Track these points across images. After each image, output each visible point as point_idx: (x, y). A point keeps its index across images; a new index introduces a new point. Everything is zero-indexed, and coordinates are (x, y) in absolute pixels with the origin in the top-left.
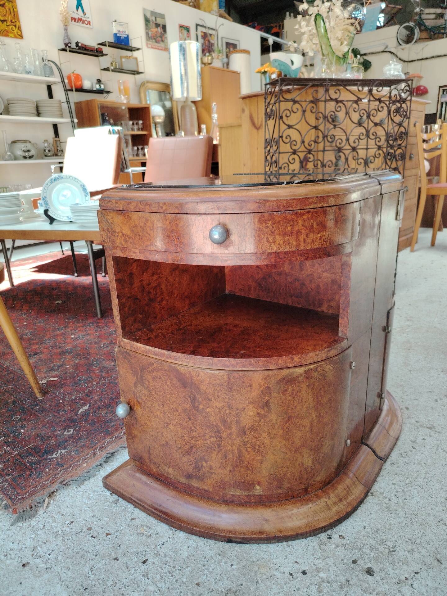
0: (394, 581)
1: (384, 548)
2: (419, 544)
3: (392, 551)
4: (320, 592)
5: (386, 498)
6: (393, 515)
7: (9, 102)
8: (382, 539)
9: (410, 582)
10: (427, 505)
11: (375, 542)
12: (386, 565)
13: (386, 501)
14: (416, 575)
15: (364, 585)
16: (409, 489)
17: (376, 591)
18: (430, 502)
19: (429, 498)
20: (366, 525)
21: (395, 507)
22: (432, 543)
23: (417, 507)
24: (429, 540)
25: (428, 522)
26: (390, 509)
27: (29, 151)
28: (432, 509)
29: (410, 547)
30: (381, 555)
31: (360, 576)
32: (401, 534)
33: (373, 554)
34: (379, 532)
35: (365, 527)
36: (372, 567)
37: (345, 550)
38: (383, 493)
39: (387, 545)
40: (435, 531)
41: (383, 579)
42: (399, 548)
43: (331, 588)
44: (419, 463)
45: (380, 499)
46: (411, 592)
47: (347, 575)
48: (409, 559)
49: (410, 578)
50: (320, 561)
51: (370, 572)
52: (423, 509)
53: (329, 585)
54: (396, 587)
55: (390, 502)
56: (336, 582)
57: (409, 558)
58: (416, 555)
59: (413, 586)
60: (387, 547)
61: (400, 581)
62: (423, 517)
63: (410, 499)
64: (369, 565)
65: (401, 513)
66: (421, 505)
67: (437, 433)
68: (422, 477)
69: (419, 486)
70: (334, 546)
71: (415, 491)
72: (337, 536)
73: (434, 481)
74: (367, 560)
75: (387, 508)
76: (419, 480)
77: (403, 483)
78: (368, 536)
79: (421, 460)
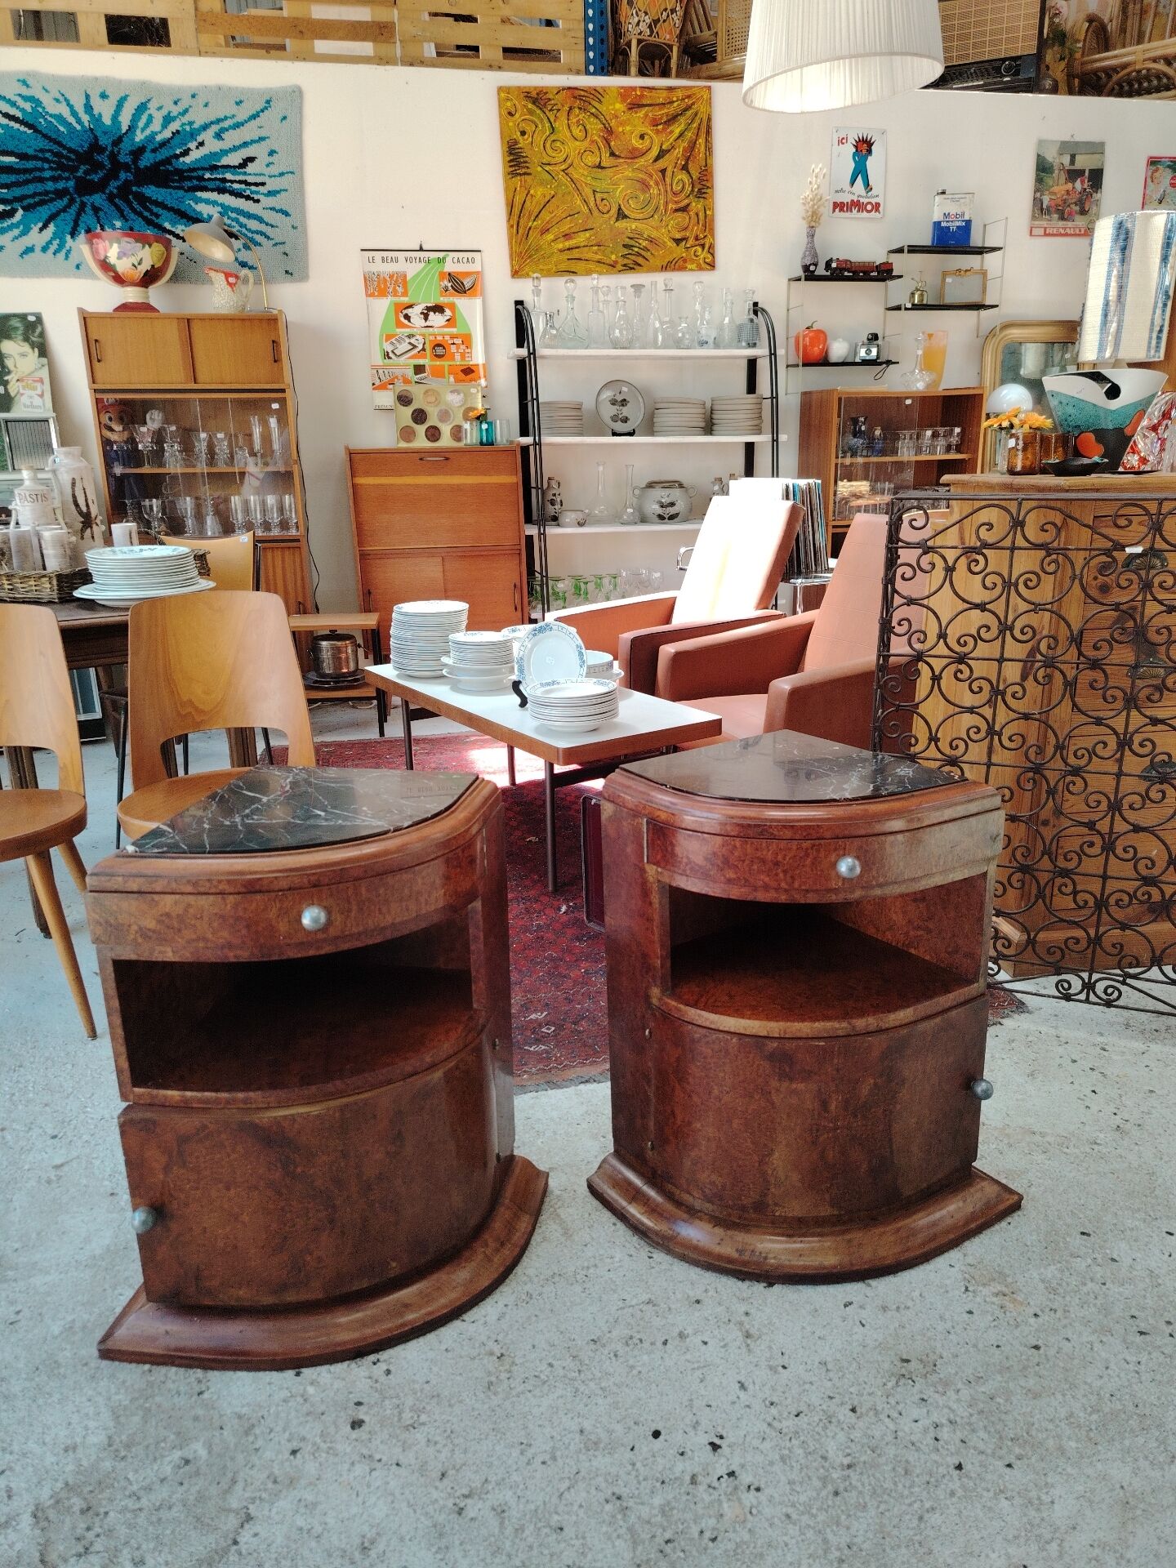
0: (365, 1452)
1: (412, 1417)
2: (454, 1445)
3: (410, 1427)
4: (284, 1401)
5: (509, 1372)
6: (482, 1395)
7: (658, 406)
8: (424, 1408)
9: (378, 1465)
10: (543, 1416)
11: (411, 1403)
12: (383, 1432)
13: (504, 1376)
14: (394, 1465)
15: (332, 1430)
16: (557, 1385)
17: (333, 1445)
18: (555, 1418)
19: (561, 1413)
20: (434, 1382)
21: (500, 1390)
22: (470, 1456)
23: (527, 1409)
24: (472, 1450)
25: (508, 1433)
26: (491, 1387)
27: (672, 504)
28: (540, 1426)
29: (437, 1438)
30: (396, 1419)
31: (340, 1420)
32: (455, 1420)
33: (388, 1412)
34: (435, 1399)
35: (428, 1382)
36: (367, 1423)
37: (371, 1386)
38: (516, 1365)
39: (418, 1417)
40: (497, 1448)
41: (357, 1440)
42: (426, 1429)
43: (299, 1407)
44: (632, 1367)
46: (361, 1474)
47: (332, 1409)
48: (416, 1448)
49: (383, 1463)
51: (357, 1424)
53: (302, 1402)
54: (356, 1457)
55: (507, 1380)
56: (312, 1405)
57: (418, 1446)
58: (431, 1450)
59: (374, 1472)
60: (415, 1418)
61: (370, 1456)
62: (512, 1425)
63: (534, 1396)
64: (366, 1418)
65: (495, 1401)
66: (535, 1411)
67: (744, 1349)
68: (603, 1385)
69: (577, 1390)
70: (367, 1374)
71: (559, 1392)
72: (385, 1368)
73: (609, 1400)
74: (372, 1412)
75: (490, 1383)
76: (592, 1385)
77: (561, 1372)
78: (415, 1393)
79: (644, 1365)
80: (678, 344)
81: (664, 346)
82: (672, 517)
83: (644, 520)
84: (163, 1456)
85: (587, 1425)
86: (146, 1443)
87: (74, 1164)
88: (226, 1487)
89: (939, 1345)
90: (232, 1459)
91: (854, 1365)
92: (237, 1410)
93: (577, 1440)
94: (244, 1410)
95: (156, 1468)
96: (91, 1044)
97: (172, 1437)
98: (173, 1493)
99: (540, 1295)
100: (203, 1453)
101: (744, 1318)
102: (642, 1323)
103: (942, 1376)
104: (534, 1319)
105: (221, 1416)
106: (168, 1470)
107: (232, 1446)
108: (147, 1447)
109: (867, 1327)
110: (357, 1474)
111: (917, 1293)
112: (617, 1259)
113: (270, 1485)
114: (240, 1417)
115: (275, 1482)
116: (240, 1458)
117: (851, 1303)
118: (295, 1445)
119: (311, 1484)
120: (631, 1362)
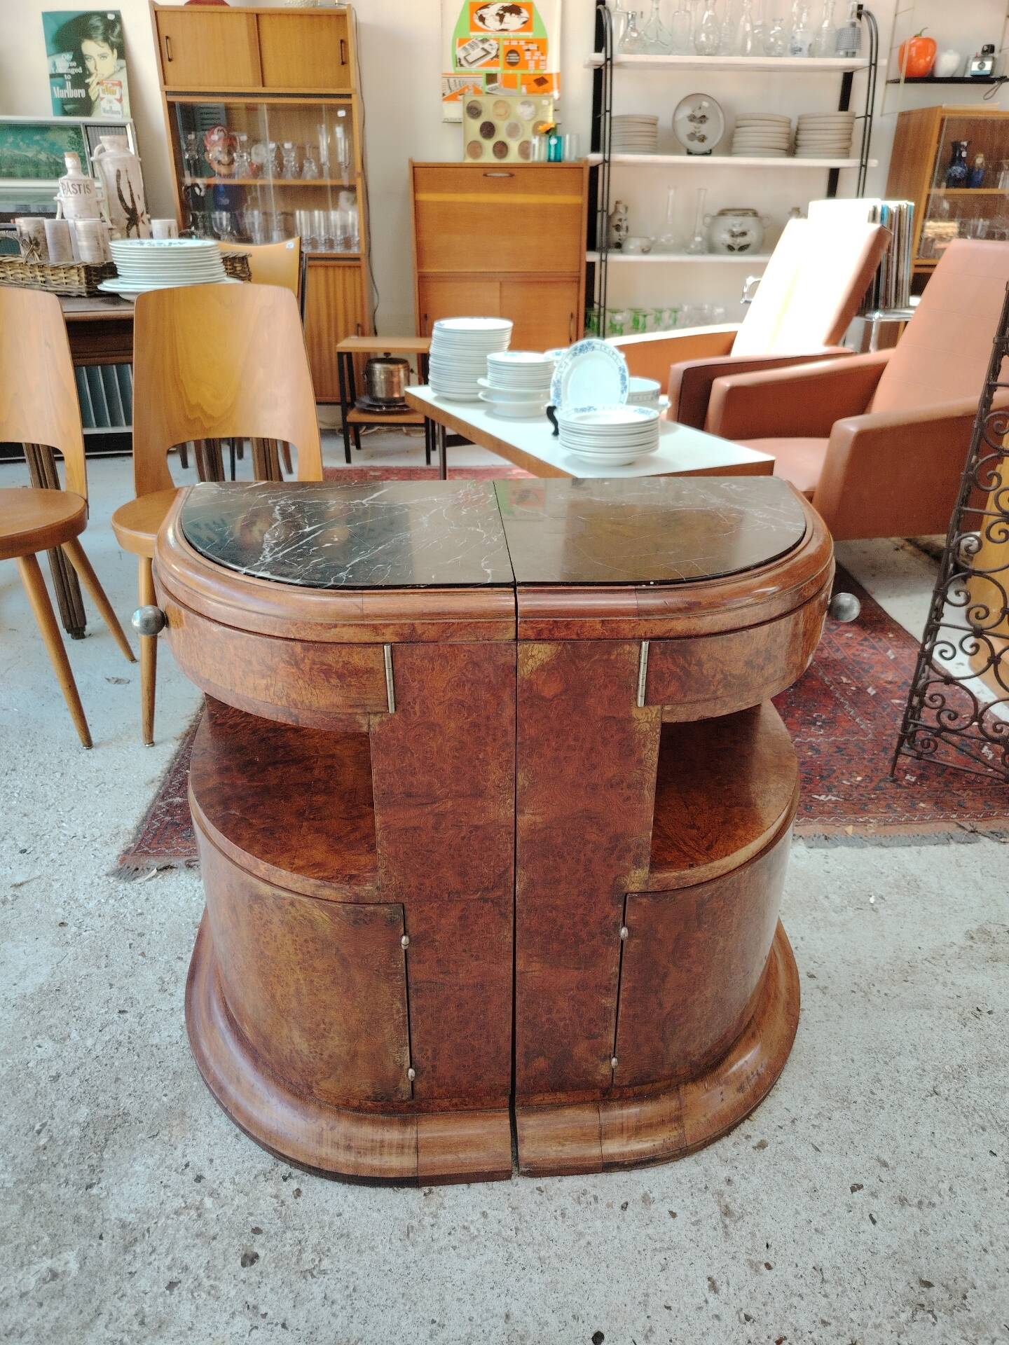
0: (251, 1301)
1: (313, 1260)
2: (353, 1309)
3: (308, 1274)
4: (176, 1213)
5: (435, 1216)
6: (398, 1244)
7: (740, 123)
8: (329, 1250)
9: (261, 1322)
10: (464, 1287)
11: (315, 1241)
12: (276, 1275)
13: (428, 1220)
14: (280, 1326)
15: (219, 1263)
16: (488, 1243)
17: (217, 1283)
18: (478, 1291)
19: (486, 1285)
20: (346, 1216)
21: (419, 1239)
22: (369, 1328)
23: (447, 1273)
24: (374, 1319)
25: (420, 1304)
26: (411, 1235)
27: (744, 234)
28: (459, 1300)
29: (337, 1296)
30: (294, 1260)
31: (232, 1250)
32: (360, 1273)
33: (288, 1248)
34: (344, 1240)
35: (339, 1215)
36: (261, 1260)
37: (275, 1210)
38: (445, 1208)
39: (320, 1261)
40: (403, 1324)
41: (244, 1282)
42: (326, 1280)
43: (191, 1224)
44: (581, 1234)
45: (426, 1209)
46: (240, 1331)
47: (226, 1232)
48: (308, 1306)
49: (267, 1320)
50: (231, 1187)
51: (250, 1259)
52: (449, 1285)
53: (195, 1217)
54: (239, 1306)
55: (429, 1228)
56: (206, 1224)
57: (312, 1303)
58: (325, 1312)
59: (254, 1331)
60: (317, 1262)
61: (255, 1307)
62: (426, 1292)
63: (459, 1256)
64: (261, 1253)
65: (413, 1254)
66: (458, 1277)
67: (720, 1231)
68: (542, 1253)
69: (510, 1256)
70: (274, 1192)
71: (490, 1255)
72: (295, 1186)
73: (547, 1277)
74: (269, 1245)
75: (410, 1229)
76: (529, 1251)
77: (496, 1228)
78: (322, 1227)
79: (595, 1233)
80: (769, 51)
81: (754, 53)
82: (743, 248)
83: (712, 249)
84: (30, 1262)
85: (515, 1309)
86: (16, 1242)
87: (34, 885)
88: (88, 1319)
89: (971, 1268)
90: (103, 1281)
91: (859, 1278)
92: (123, 1216)
93: (500, 1330)
94: (131, 1218)
95: (20, 1277)
97: (47, 1239)
98: (31, 1315)
100: (74, 1266)
101: (724, 1187)
103: (973, 1315)
105: (104, 1220)
106: (31, 1282)
107: (106, 1263)
108: (17, 1247)
109: (879, 1224)
110: (234, 1330)
111: (944, 1186)
113: (136, 1327)
114: (123, 1226)
115: (142, 1323)
116: (112, 1280)
117: (860, 1187)
118: (175, 1274)
119: (181, 1333)
120: (580, 1227)
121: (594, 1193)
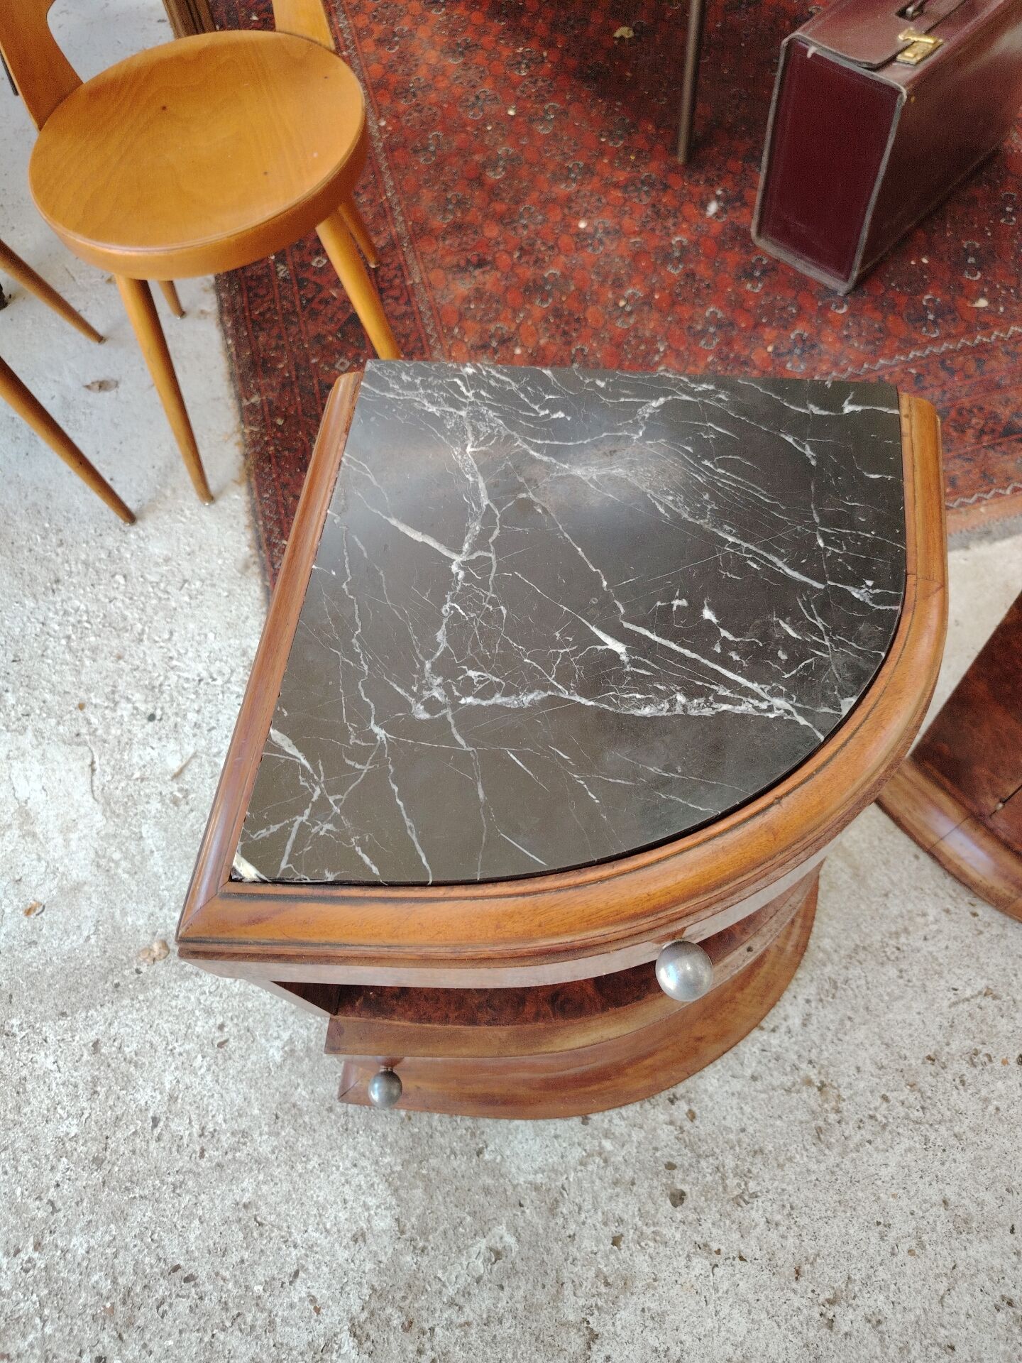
0: (698, 1239)
1: (739, 1185)
2: (799, 1226)
3: (739, 1200)
4: (581, 1164)
5: (838, 1111)
6: (814, 1149)
8: (750, 1171)
9: (718, 1259)
10: (894, 1182)
11: (732, 1164)
12: (710, 1209)
13: (833, 1117)
14: (737, 1259)
15: (650, 1207)
16: (900, 1130)
17: (658, 1228)
18: (909, 1183)
19: (914, 1175)
20: (750, 1130)
21: (833, 1140)
22: (822, 1243)
23: (872, 1170)
24: (822, 1233)
25: (859, 1208)
26: (822, 1136)
28: (894, 1196)
29: (778, 1217)
30: (721, 1189)
31: (657, 1193)
32: (790, 1188)
33: (709, 1178)
34: (759, 1157)
35: (743, 1130)
36: (689, 1195)
37: (677, 1138)
38: (844, 1100)
39: (746, 1184)
40: (851, 1232)
41: (684, 1223)
42: (760, 1204)
43: (601, 1172)
44: (986, 1100)
45: (826, 1106)
46: (703, 1272)
47: (641, 1174)
48: (756, 1233)
49: (723, 1255)
50: (622, 1123)
51: (678, 1198)
52: (879, 1183)
53: (602, 1164)
54: (690, 1248)
55: (837, 1125)
56: (617, 1169)
57: (758, 1229)
58: (774, 1236)
59: (716, 1269)
60: (743, 1187)
61: (705, 1245)
62: (860, 1194)
63: (877, 1149)
64: (686, 1188)
65: (832, 1158)
66: (884, 1172)
68: (957, 1129)
69: (927, 1140)
70: (666, 1117)
71: (906, 1143)
72: (686, 1108)
73: (969, 1154)
74: (689, 1179)
75: (819, 1130)
76: (942, 1129)
77: (901, 1111)
78: (732, 1148)
79: (1001, 1096)
84: (467, 1247)
85: (950, 1193)
86: (441, 1228)
87: (194, 766)
88: (554, 1291)
90: (548, 1251)
92: (531, 1177)
93: (943, 1218)
94: (540, 1178)
95: (465, 1263)
96: (133, 533)
97: (469, 1219)
98: (498, 1299)
99: (846, 981)
100: (510, 1240)
102: (984, 1028)
104: (848, 1023)
105: (515, 1187)
106: (480, 1267)
107: (541, 1231)
108: (445, 1232)
110: (697, 1272)
112: (931, 918)
113: (603, 1289)
114: (537, 1188)
115: (607, 1284)
116: (556, 1248)
118: (613, 1229)
119: (649, 1286)
120: (984, 1092)
121: (985, 1051)
